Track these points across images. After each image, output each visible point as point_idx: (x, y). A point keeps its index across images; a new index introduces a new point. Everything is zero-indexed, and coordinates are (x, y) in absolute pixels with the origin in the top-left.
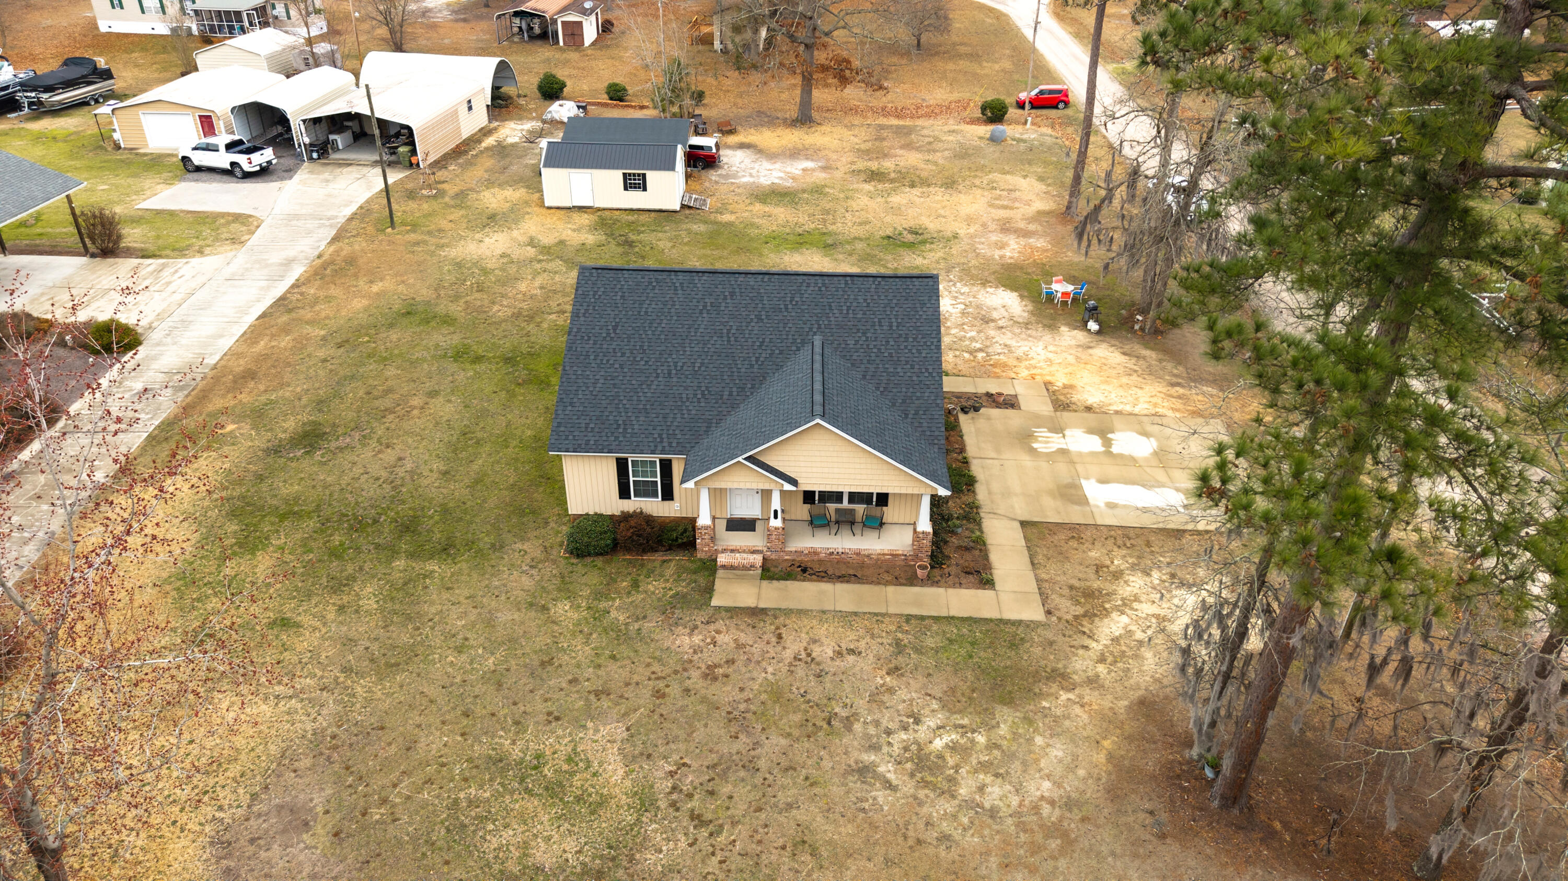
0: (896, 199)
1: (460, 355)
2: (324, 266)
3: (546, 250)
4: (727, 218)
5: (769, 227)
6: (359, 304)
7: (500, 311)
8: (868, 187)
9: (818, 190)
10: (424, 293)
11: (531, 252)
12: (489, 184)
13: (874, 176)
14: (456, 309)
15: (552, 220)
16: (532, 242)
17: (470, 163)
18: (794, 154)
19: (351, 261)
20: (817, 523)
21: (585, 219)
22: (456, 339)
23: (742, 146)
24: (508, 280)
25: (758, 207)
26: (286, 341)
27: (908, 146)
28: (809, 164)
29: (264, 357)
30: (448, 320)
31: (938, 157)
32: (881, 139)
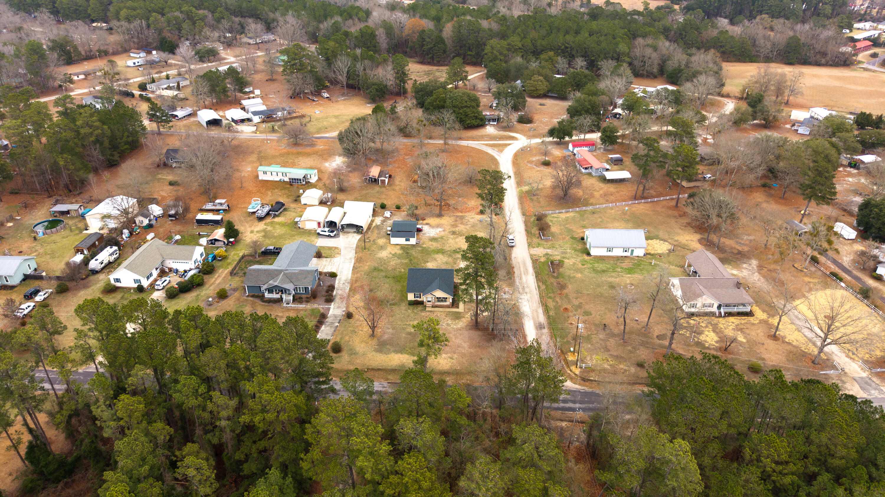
0: (457, 240)
1: (386, 277)
2: (357, 259)
3: (393, 255)
4: (424, 246)
5: (432, 248)
6: (366, 267)
7: (390, 268)
8: (452, 236)
9: (442, 238)
10: (376, 265)
11: (391, 256)
12: (379, 238)
13: (454, 233)
14: (382, 268)
15: (393, 247)
16: (390, 253)
17: (372, 232)
18: (438, 226)
19: (361, 258)
20: (438, 301)
21: (398, 247)
22: (384, 274)
23: (427, 224)
24: (389, 262)
25: (430, 243)
26: (359, 275)
27: (462, 223)
28: (441, 230)
29: (357, 278)
30: (382, 270)
31: (468, 227)
32: (456, 221)
